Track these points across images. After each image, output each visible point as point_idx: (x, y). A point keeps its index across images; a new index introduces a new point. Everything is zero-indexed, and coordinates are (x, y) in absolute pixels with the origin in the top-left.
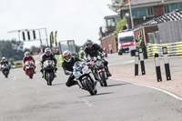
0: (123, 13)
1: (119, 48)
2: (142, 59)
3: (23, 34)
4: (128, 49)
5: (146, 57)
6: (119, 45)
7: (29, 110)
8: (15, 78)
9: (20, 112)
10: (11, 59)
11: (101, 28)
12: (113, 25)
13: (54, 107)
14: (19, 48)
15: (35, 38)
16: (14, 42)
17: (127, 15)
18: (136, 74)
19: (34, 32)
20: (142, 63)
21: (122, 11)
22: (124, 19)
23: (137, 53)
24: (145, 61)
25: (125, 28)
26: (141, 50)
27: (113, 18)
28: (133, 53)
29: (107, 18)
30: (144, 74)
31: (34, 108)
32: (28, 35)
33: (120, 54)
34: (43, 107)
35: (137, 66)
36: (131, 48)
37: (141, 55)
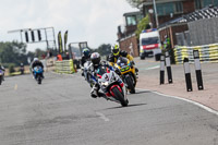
0: (145, 9)
1: (142, 51)
2: (168, 64)
3: (26, 34)
4: (152, 53)
5: (173, 62)
6: (142, 48)
7: (33, 125)
8: (16, 87)
9: (22, 128)
10: (12, 64)
11: (119, 28)
12: (134, 23)
14: (21, 51)
15: (40, 39)
16: (15, 44)
17: (151, 11)
18: (162, 82)
19: (39, 32)
20: (169, 69)
21: (144, 7)
22: (147, 16)
23: (162, 58)
24: (172, 66)
25: (148, 27)
26: (167, 54)
27: (133, 15)
28: (158, 57)
29: (126, 15)
30: (170, 82)
31: (40, 122)
32: (32, 35)
33: (143, 58)
34: (50, 122)
35: (162, 73)
36: (156, 52)
37: (168, 60)
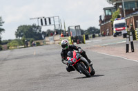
0: (117, 5)
1: (114, 32)
2: (132, 40)
3: (41, 20)
4: (121, 33)
5: (134, 39)
6: (115, 29)
7: (45, 77)
9: (38, 79)
10: (32, 39)
12: (110, 14)
13: (64, 76)
14: (38, 31)
15: (50, 23)
16: (34, 26)
17: (120, 7)
18: (127, 51)
19: (50, 19)
20: (132, 43)
21: (116, 4)
22: (118, 10)
23: (128, 36)
24: (134, 41)
25: (119, 17)
26: (131, 33)
27: (110, 9)
28: (125, 36)
29: (105, 9)
30: (133, 51)
31: (49, 76)
32: (45, 21)
33: (115, 36)
35: (127, 45)
36: (123, 32)
37: (131, 37)
